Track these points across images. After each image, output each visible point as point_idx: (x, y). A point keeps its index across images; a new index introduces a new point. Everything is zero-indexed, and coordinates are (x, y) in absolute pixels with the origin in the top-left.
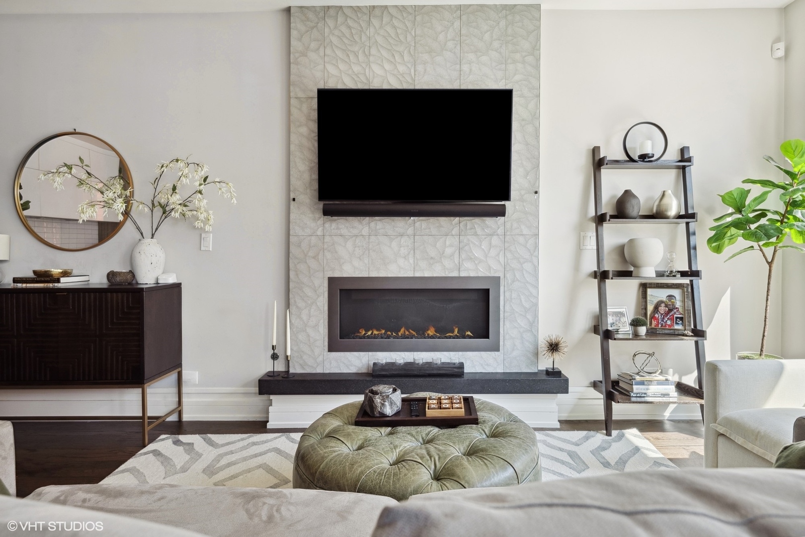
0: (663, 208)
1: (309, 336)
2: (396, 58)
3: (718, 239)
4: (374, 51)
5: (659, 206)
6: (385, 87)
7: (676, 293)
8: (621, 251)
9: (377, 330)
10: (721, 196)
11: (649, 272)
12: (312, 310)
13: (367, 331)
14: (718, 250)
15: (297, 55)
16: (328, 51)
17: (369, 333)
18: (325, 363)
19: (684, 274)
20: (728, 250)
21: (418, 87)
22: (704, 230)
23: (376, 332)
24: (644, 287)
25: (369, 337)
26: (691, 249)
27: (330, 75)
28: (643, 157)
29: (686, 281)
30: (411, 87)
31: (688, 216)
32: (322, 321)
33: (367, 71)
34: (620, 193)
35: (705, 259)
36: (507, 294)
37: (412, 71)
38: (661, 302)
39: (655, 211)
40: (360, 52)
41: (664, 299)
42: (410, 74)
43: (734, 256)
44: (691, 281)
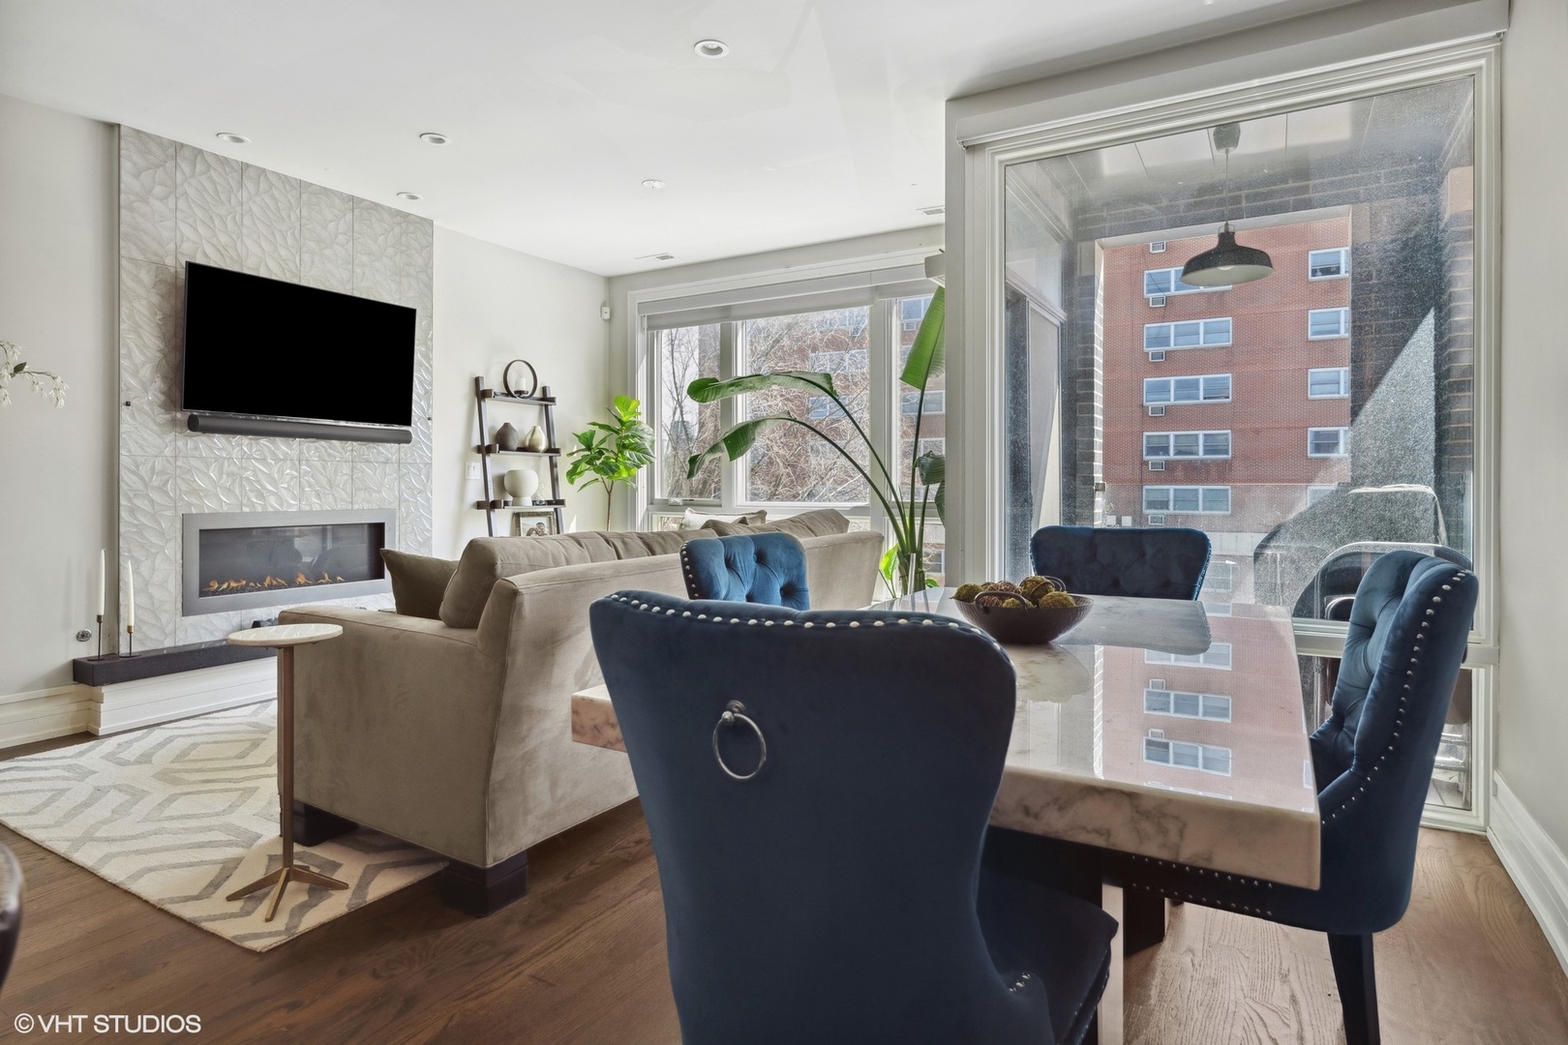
0: (535, 442)
1: (152, 597)
2: (277, 238)
3: (573, 473)
4: (247, 220)
5: (531, 440)
6: (263, 274)
7: (544, 520)
8: (500, 481)
9: (235, 582)
10: (577, 436)
11: (527, 502)
12: (157, 561)
13: (221, 583)
14: (572, 482)
15: (132, 198)
16: (182, 204)
17: (225, 586)
18: (178, 632)
19: (549, 503)
20: (579, 481)
21: (304, 283)
22: (564, 464)
23: (233, 584)
24: (517, 516)
25: (223, 592)
26: (555, 480)
27: (185, 239)
28: (520, 393)
29: (551, 509)
30: (295, 281)
31: (552, 450)
32: (172, 576)
33: (239, 245)
34: (499, 426)
35: (566, 490)
36: (403, 527)
37: (297, 259)
38: (533, 529)
39: (527, 444)
40: (229, 218)
41: (535, 527)
42: (295, 263)
43: (585, 485)
44: (556, 510)
